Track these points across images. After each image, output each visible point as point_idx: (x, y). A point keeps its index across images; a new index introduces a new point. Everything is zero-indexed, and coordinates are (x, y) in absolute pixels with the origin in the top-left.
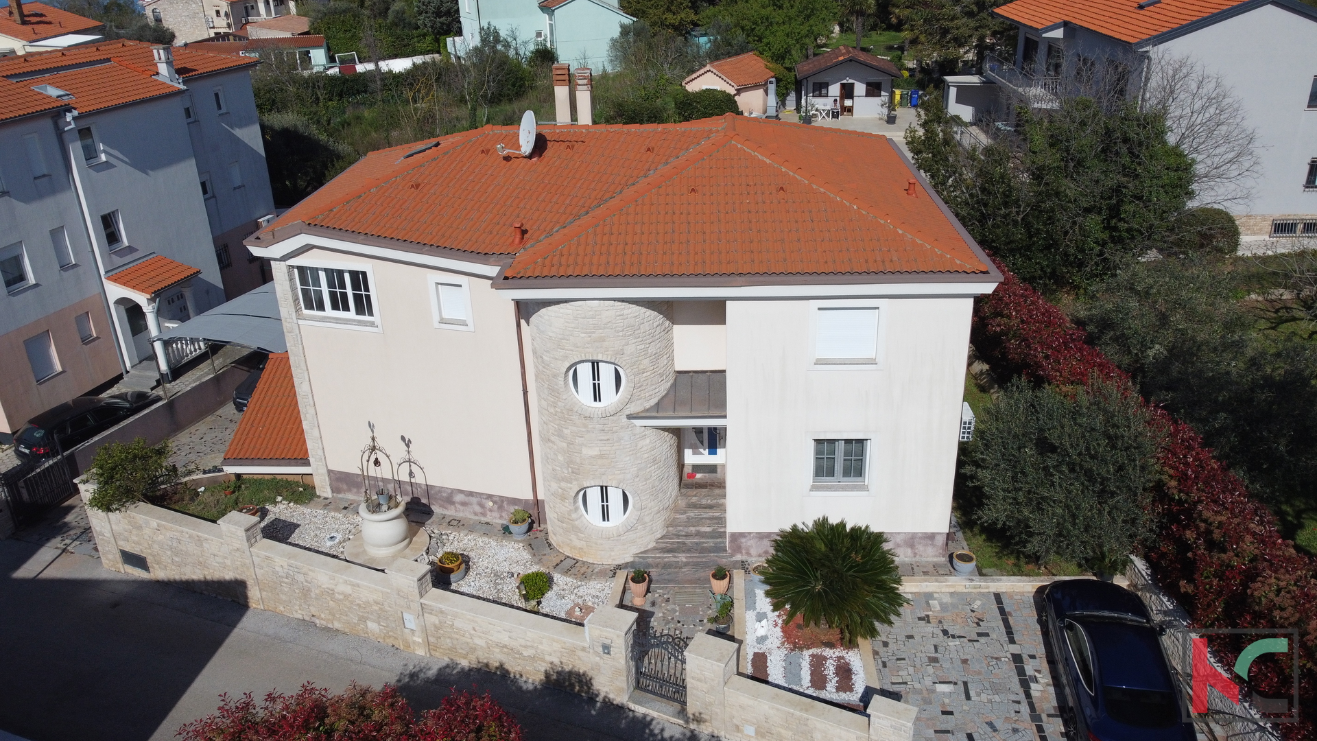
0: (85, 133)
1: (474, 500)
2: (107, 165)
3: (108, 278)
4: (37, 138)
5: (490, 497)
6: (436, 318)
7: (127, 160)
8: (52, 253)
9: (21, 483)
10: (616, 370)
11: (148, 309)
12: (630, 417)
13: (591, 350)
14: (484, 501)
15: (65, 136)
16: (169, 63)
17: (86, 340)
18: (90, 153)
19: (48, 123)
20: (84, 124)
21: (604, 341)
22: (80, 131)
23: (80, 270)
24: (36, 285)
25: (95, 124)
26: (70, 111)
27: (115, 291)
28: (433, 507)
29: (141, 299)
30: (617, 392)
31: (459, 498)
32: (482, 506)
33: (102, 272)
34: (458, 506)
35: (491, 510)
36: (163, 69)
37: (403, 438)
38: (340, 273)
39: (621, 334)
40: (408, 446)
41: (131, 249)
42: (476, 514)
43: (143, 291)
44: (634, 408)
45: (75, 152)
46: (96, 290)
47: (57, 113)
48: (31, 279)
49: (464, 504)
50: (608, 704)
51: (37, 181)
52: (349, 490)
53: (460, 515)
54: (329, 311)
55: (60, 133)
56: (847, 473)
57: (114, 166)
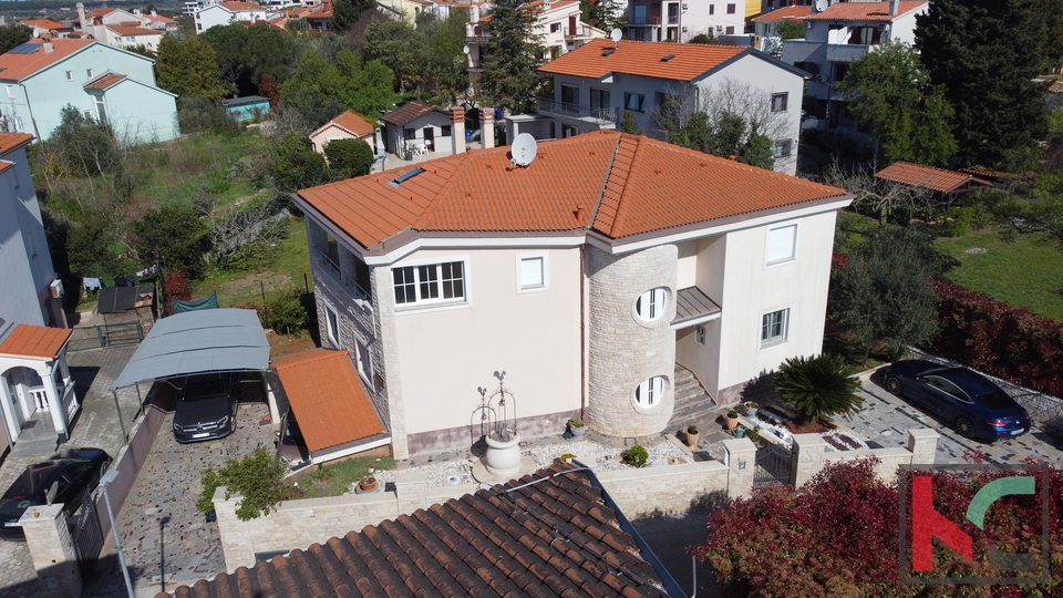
1: (534, 423)
5: (547, 416)
6: (520, 286)
10: (663, 293)
12: (671, 324)
14: (542, 421)
29: (37, 364)
30: (663, 308)
31: (522, 424)
32: (540, 425)
34: (521, 432)
35: (547, 427)
37: (480, 389)
38: (433, 268)
40: (483, 394)
42: (537, 433)
49: (525, 429)
52: (424, 447)
54: (419, 300)
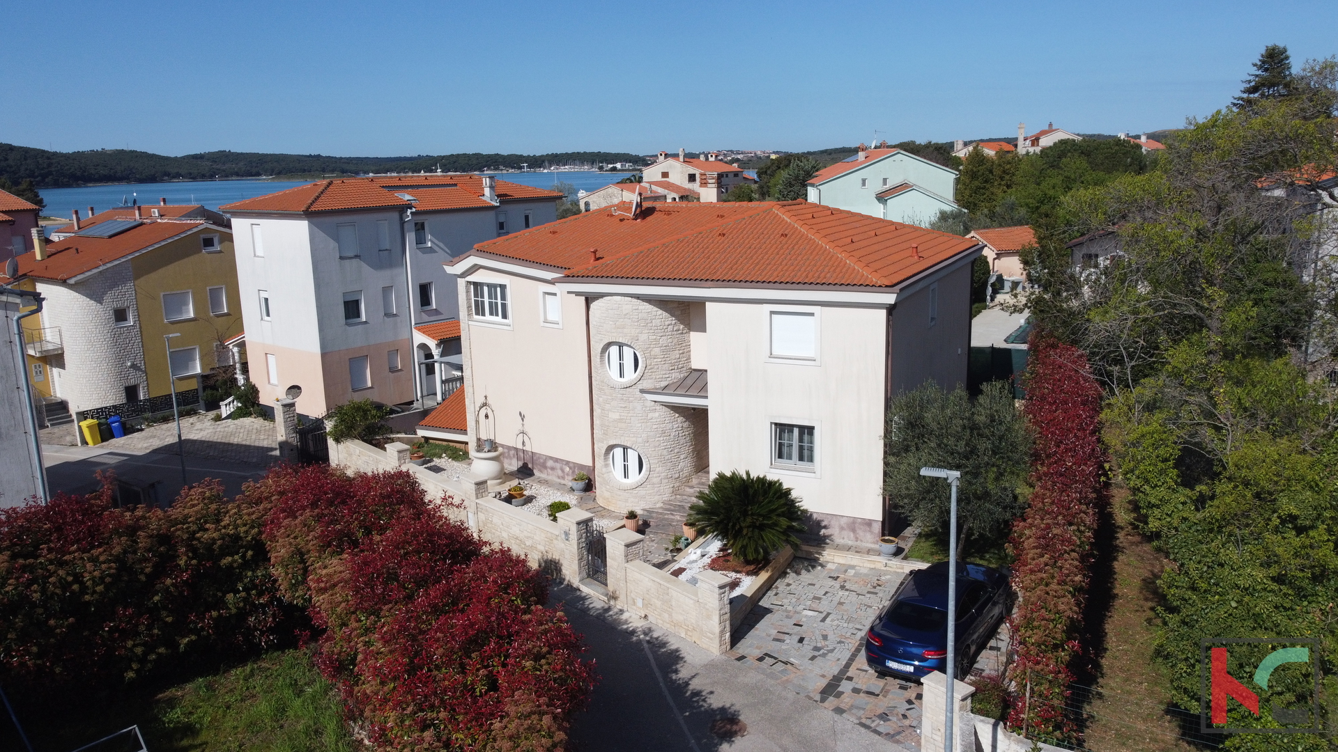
0: (420, 228)
1: (558, 465)
2: (431, 250)
3: (416, 328)
4: (387, 224)
5: (568, 463)
6: (542, 319)
7: (448, 251)
8: (381, 303)
9: (310, 436)
10: (635, 353)
11: (436, 352)
12: (642, 391)
13: (615, 334)
14: (564, 466)
15: (406, 226)
16: (491, 187)
17: (393, 370)
18: (420, 241)
19: (396, 215)
20: (420, 219)
21: (624, 328)
22: (416, 224)
23: (398, 319)
24: (366, 322)
25: (429, 222)
26: (411, 209)
27: (419, 338)
28: (535, 471)
29: (432, 344)
30: (635, 371)
31: (550, 463)
32: (563, 471)
33: (413, 323)
34: (549, 471)
35: (568, 475)
36: (487, 191)
37: (520, 414)
38: (494, 286)
39: (636, 324)
40: (523, 420)
41: (436, 312)
42: (559, 477)
43: (433, 338)
44: (646, 384)
45: (410, 238)
46: (406, 336)
47: (402, 209)
48: (364, 318)
49: (553, 469)
50: (570, 586)
51: (381, 252)
53: (549, 478)
54: (487, 316)
55: (402, 223)
56: (801, 458)
57: (435, 252)
